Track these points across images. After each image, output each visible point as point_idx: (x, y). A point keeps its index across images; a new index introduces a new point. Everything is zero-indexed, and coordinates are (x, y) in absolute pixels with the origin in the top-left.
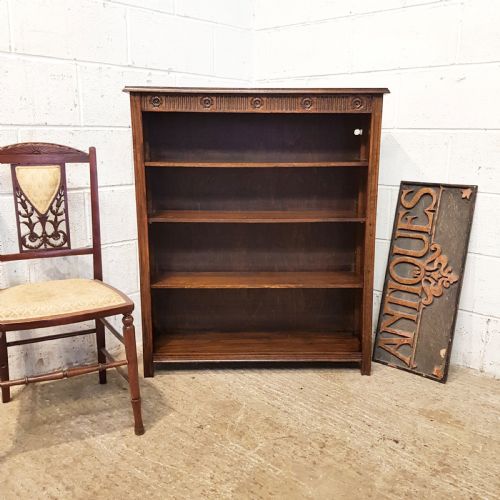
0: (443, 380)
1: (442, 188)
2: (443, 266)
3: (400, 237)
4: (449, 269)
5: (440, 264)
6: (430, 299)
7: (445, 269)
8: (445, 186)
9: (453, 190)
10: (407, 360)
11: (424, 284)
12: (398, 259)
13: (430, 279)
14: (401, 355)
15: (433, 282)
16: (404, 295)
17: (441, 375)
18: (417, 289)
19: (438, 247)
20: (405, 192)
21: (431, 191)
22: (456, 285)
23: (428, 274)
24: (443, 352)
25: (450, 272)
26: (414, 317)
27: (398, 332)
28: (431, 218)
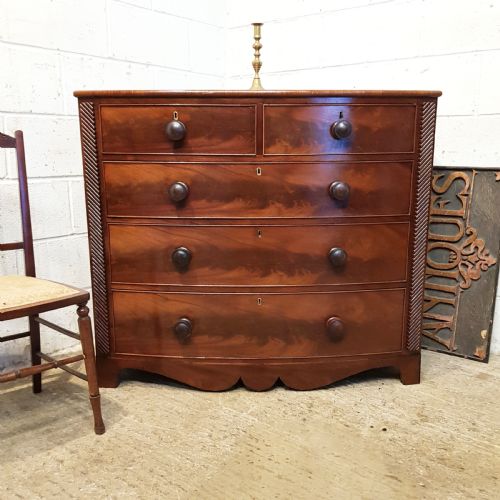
0: (486, 360)
1: (475, 172)
2: (481, 249)
3: (433, 223)
4: (487, 251)
5: (476, 248)
6: (469, 282)
7: (482, 252)
8: (477, 169)
9: (486, 173)
10: (447, 343)
11: (461, 268)
12: (432, 245)
13: (467, 263)
14: (440, 339)
15: (470, 266)
16: (441, 280)
17: (483, 355)
18: (454, 273)
19: (474, 231)
20: (436, 177)
21: (463, 174)
22: (494, 268)
23: (465, 257)
24: (484, 333)
25: (487, 255)
26: (452, 300)
27: (437, 317)
28: (464, 202)
